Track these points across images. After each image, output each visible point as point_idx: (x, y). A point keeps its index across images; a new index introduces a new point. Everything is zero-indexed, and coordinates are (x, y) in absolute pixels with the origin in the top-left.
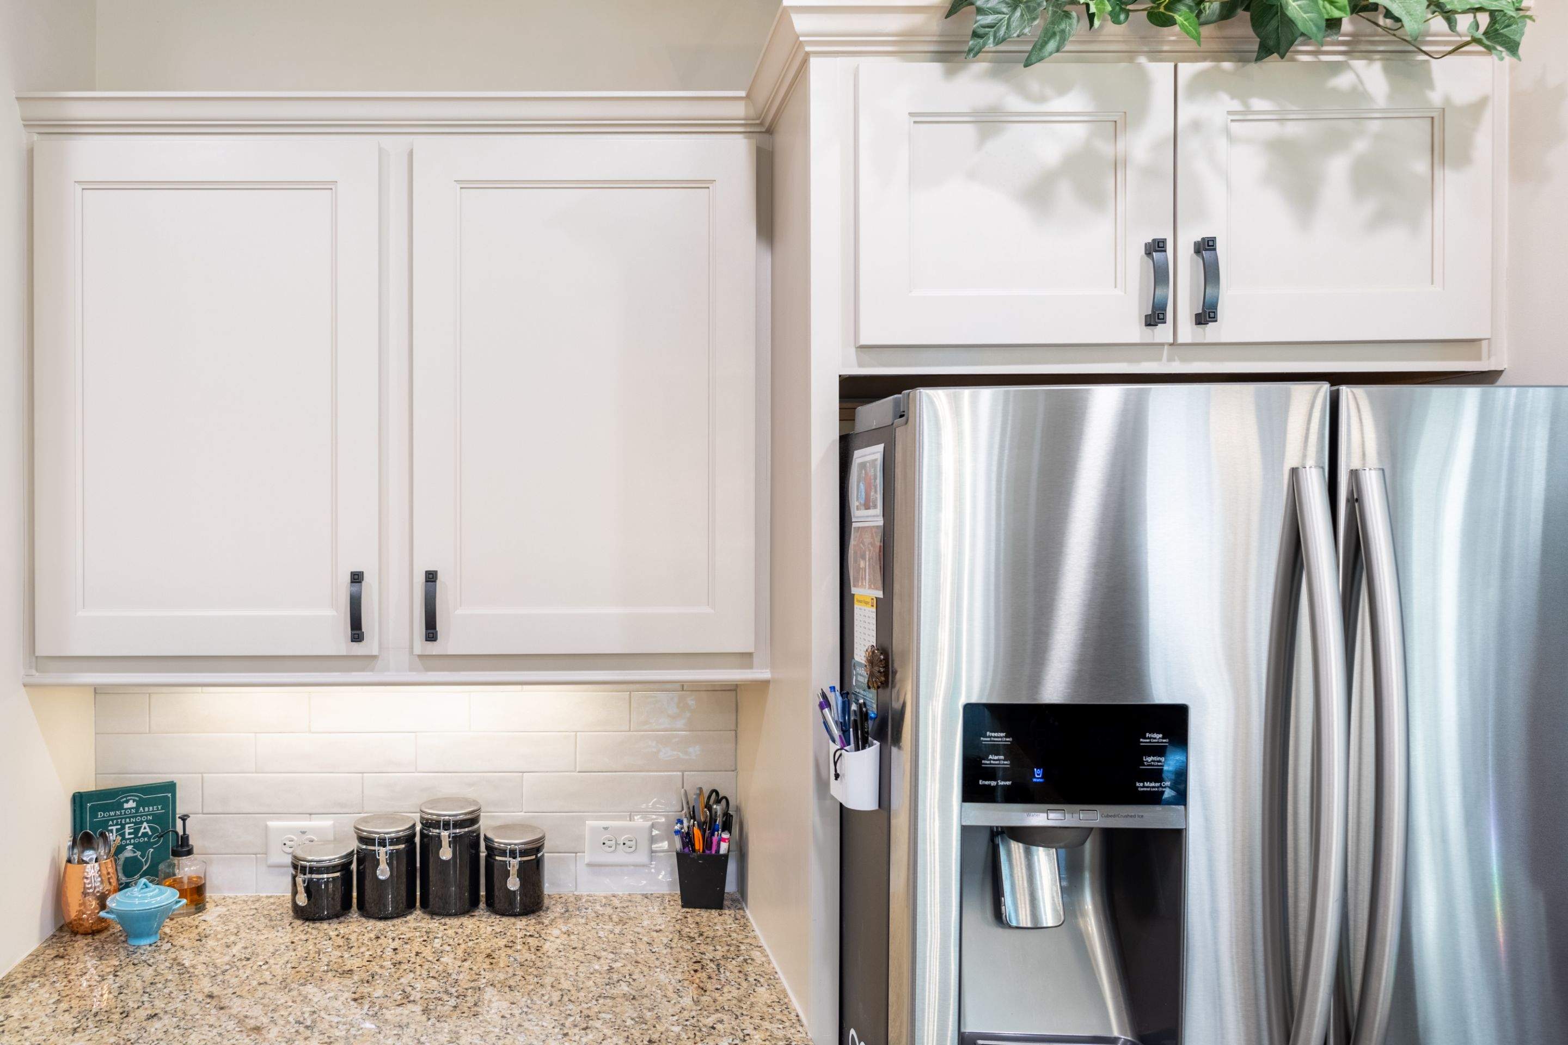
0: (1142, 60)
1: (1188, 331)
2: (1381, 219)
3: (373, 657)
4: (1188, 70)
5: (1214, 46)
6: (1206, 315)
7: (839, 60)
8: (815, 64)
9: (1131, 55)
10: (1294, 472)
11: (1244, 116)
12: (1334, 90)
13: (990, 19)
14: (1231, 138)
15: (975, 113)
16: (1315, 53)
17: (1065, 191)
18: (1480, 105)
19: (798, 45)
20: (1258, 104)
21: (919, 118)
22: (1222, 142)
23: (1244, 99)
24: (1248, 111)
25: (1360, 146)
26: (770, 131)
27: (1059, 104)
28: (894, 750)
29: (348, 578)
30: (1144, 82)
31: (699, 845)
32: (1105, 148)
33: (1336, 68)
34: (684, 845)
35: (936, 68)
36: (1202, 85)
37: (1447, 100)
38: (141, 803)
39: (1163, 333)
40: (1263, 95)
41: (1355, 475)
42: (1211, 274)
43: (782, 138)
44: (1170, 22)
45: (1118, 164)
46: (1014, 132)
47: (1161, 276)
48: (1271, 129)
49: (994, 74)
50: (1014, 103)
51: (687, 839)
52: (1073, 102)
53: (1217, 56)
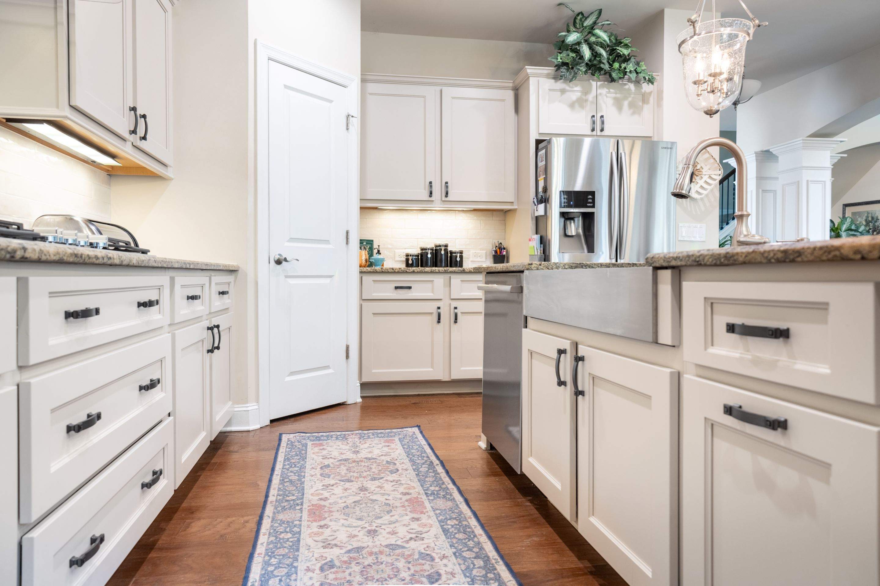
0: (591, 81)
1: (599, 133)
2: (634, 113)
3: (433, 201)
4: (599, 83)
5: (604, 79)
6: (602, 130)
7: (535, 78)
8: (531, 78)
9: (589, 80)
10: (611, 153)
11: (609, 92)
12: (625, 89)
13: (563, 74)
14: (607, 97)
15: (560, 90)
16: (622, 81)
17: (577, 105)
18: (651, 92)
19: (527, 74)
20: (611, 90)
21: (550, 90)
22: (605, 97)
23: (609, 90)
24: (610, 92)
25: (630, 99)
26: (517, 90)
27: (575, 89)
28: (548, 204)
29: (429, 183)
30: (591, 85)
31: (498, 253)
32: (584, 97)
33: (625, 84)
34: (495, 253)
35: (553, 81)
36: (602, 86)
37: (645, 91)
38: (367, 243)
39: (594, 133)
40: (612, 89)
41: (621, 153)
42: (603, 123)
43: (520, 91)
44: (594, 75)
45: (586, 101)
46: (568, 93)
47: (594, 123)
48: (614, 95)
49: (564, 82)
50: (568, 88)
51: (496, 252)
52: (578, 88)
53: (604, 81)
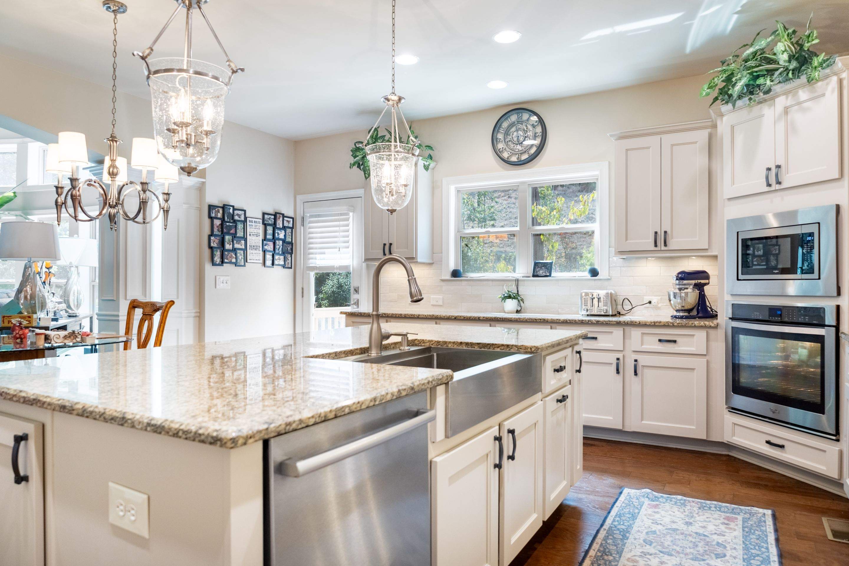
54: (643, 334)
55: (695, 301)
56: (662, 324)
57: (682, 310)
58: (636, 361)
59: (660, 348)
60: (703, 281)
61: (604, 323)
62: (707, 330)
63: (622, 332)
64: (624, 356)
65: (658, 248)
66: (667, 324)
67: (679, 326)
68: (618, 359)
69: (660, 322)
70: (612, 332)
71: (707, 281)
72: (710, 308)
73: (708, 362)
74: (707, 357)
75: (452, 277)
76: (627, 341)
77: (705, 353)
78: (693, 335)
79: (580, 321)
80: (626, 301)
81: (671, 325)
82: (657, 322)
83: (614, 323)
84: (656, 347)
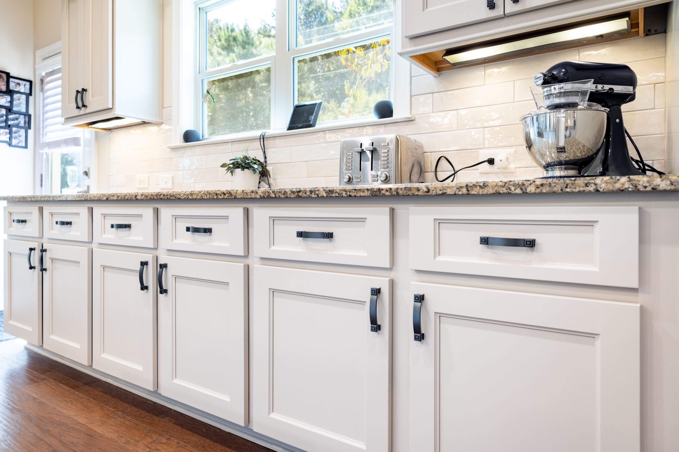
54: (439, 222)
55: (597, 138)
56: (491, 191)
57: (560, 163)
58: (420, 299)
59: (486, 262)
60: (618, 89)
61: (344, 194)
62: (642, 204)
63: (387, 219)
64: (392, 284)
65: (498, 12)
66: (504, 190)
67: (541, 194)
68: (376, 292)
69: (485, 185)
70: (363, 220)
71: (629, 89)
72: (637, 162)
73: (643, 310)
74: (642, 298)
75: (184, 143)
76: (400, 242)
77: (635, 285)
78: (591, 224)
79: (293, 192)
80: (443, 162)
81: (518, 191)
82: (475, 186)
83: (366, 194)
84: (476, 261)
